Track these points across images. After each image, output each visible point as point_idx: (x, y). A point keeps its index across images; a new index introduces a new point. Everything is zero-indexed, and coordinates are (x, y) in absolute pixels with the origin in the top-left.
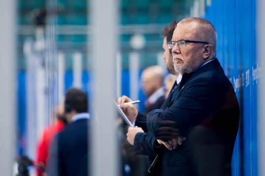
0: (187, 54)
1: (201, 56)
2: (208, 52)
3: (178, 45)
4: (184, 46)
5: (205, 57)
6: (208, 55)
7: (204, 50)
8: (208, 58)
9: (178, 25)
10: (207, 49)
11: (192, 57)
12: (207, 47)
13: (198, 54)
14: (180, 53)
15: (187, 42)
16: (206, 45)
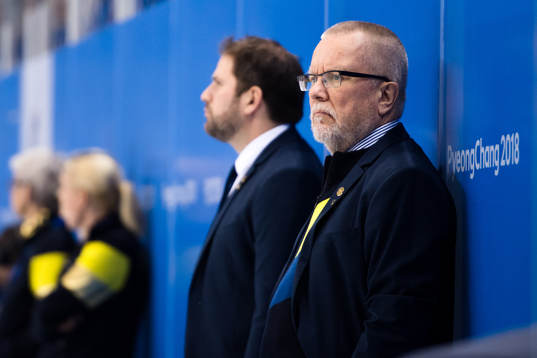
0: (343, 102)
1: (374, 108)
2: (388, 99)
3: (323, 82)
4: (337, 83)
5: (383, 110)
6: (388, 106)
7: (380, 94)
8: (388, 113)
9: (323, 36)
10: (388, 92)
11: (355, 108)
12: (387, 87)
13: (366, 103)
14: (328, 99)
15: (345, 74)
16: (386, 84)
